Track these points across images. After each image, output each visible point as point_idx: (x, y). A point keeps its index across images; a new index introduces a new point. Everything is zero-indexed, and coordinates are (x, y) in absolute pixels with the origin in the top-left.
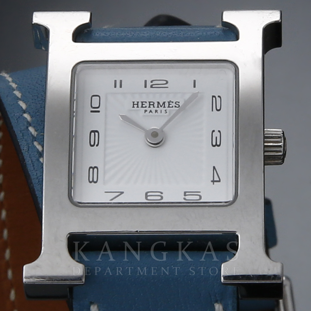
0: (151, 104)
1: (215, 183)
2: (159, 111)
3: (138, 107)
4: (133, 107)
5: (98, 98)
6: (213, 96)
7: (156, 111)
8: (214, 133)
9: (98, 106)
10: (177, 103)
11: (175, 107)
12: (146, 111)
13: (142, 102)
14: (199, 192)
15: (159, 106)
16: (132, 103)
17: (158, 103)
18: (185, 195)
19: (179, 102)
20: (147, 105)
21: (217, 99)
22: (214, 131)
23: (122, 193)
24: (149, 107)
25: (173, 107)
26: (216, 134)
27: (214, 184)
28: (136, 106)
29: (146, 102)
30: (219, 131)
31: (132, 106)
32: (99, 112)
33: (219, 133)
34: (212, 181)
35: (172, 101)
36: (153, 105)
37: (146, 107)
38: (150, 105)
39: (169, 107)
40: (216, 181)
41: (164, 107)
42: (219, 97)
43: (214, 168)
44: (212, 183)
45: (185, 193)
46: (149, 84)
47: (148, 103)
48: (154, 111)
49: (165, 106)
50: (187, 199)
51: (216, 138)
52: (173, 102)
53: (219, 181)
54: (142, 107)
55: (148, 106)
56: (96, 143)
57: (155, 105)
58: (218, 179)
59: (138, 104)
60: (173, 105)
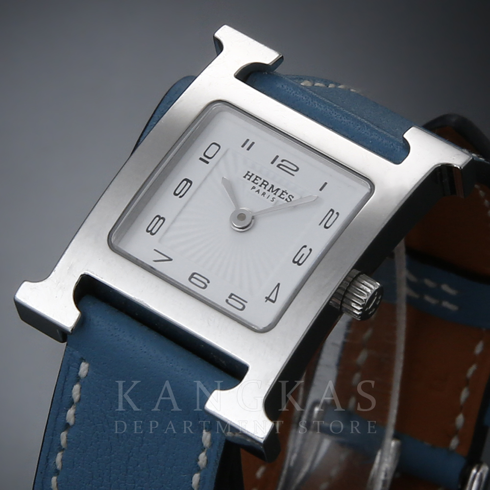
0: (265, 183)
1: (268, 301)
2: (266, 196)
4: (245, 177)
5: (218, 148)
6: (332, 210)
7: (264, 194)
8: (304, 248)
9: (210, 156)
10: (291, 197)
11: (286, 200)
12: (254, 188)
13: (257, 177)
14: (246, 302)
15: (271, 190)
16: (247, 172)
17: (273, 186)
18: (230, 297)
19: (293, 197)
20: (260, 182)
21: (333, 216)
22: (305, 246)
23: (170, 260)
24: (260, 186)
25: (283, 198)
26: (306, 251)
27: (266, 301)
28: (248, 177)
29: (261, 179)
30: (311, 250)
31: (244, 175)
32: (207, 163)
33: (309, 252)
34: (266, 298)
35: (287, 192)
36: (266, 185)
37: (257, 184)
38: (263, 184)
39: (279, 196)
40: (271, 301)
41: (275, 194)
42: (338, 213)
43: (279, 285)
44: (266, 300)
45: (232, 294)
46: (278, 162)
47: (262, 181)
48: (261, 192)
49: (277, 194)
50: (229, 302)
51: (303, 255)
52: (287, 194)
53: (273, 302)
54: (253, 182)
55: (260, 184)
56: (181, 194)
57: (267, 186)
58: (274, 299)
59: (251, 177)
60: (286, 196)
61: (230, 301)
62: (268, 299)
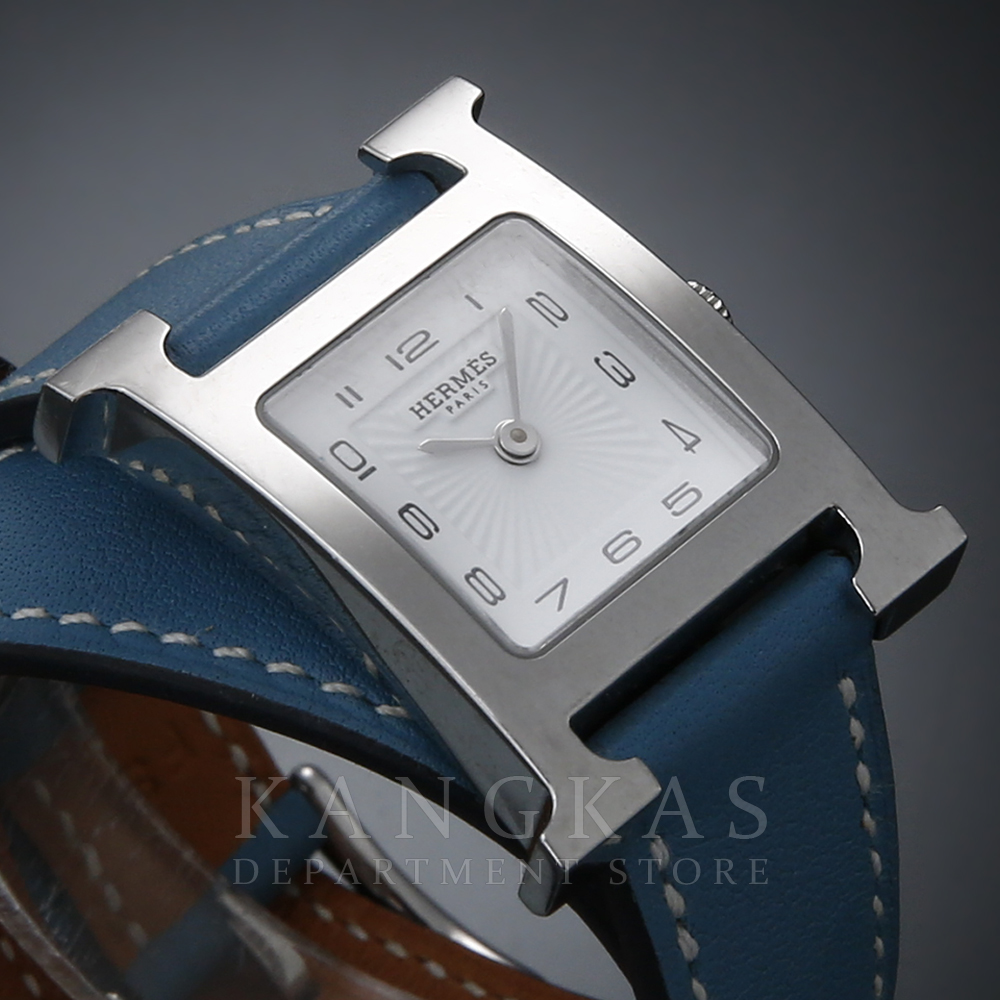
1: (694, 448)
2: (472, 393)
3: (429, 412)
5: (343, 446)
6: (530, 301)
8: (601, 362)
9: (361, 461)
11: (489, 365)
12: (449, 409)
13: (426, 398)
14: (686, 484)
15: (462, 384)
16: (412, 412)
17: (454, 379)
18: (669, 507)
19: (486, 353)
20: (439, 396)
21: (541, 301)
22: (597, 360)
23: (565, 582)
24: (448, 397)
25: (485, 369)
26: (606, 362)
27: (693, 452)
28: (423, 413)
29: (433, 393)
30: (607, 353)
31: (417, 417)
32: (373, 469)
33: (609, 357)
34: (687, 449)
35: (472, 360)
36: (449, 389)
37: (442, 402)
38: (444, 393)
39: (479, 373)
40: (694, 443)
41: (472, 379)
42: (539, 294)
43: (664, 422)
44: (690, 452)
45: (665, 502)
46: (401, 359)
47: (437, 393)
48: (463, 400)
49: (472, 376)
50: (678, 510)
51: (614, 368)
52: (476, 361)
53: (698, 440)
54: (436, 407)
55: (443, 398)
56: (432, 528)
57: (452, 387)
58: (693, 439)
60: (481, 364)
61: (677, 508)
62: (689, 448)
